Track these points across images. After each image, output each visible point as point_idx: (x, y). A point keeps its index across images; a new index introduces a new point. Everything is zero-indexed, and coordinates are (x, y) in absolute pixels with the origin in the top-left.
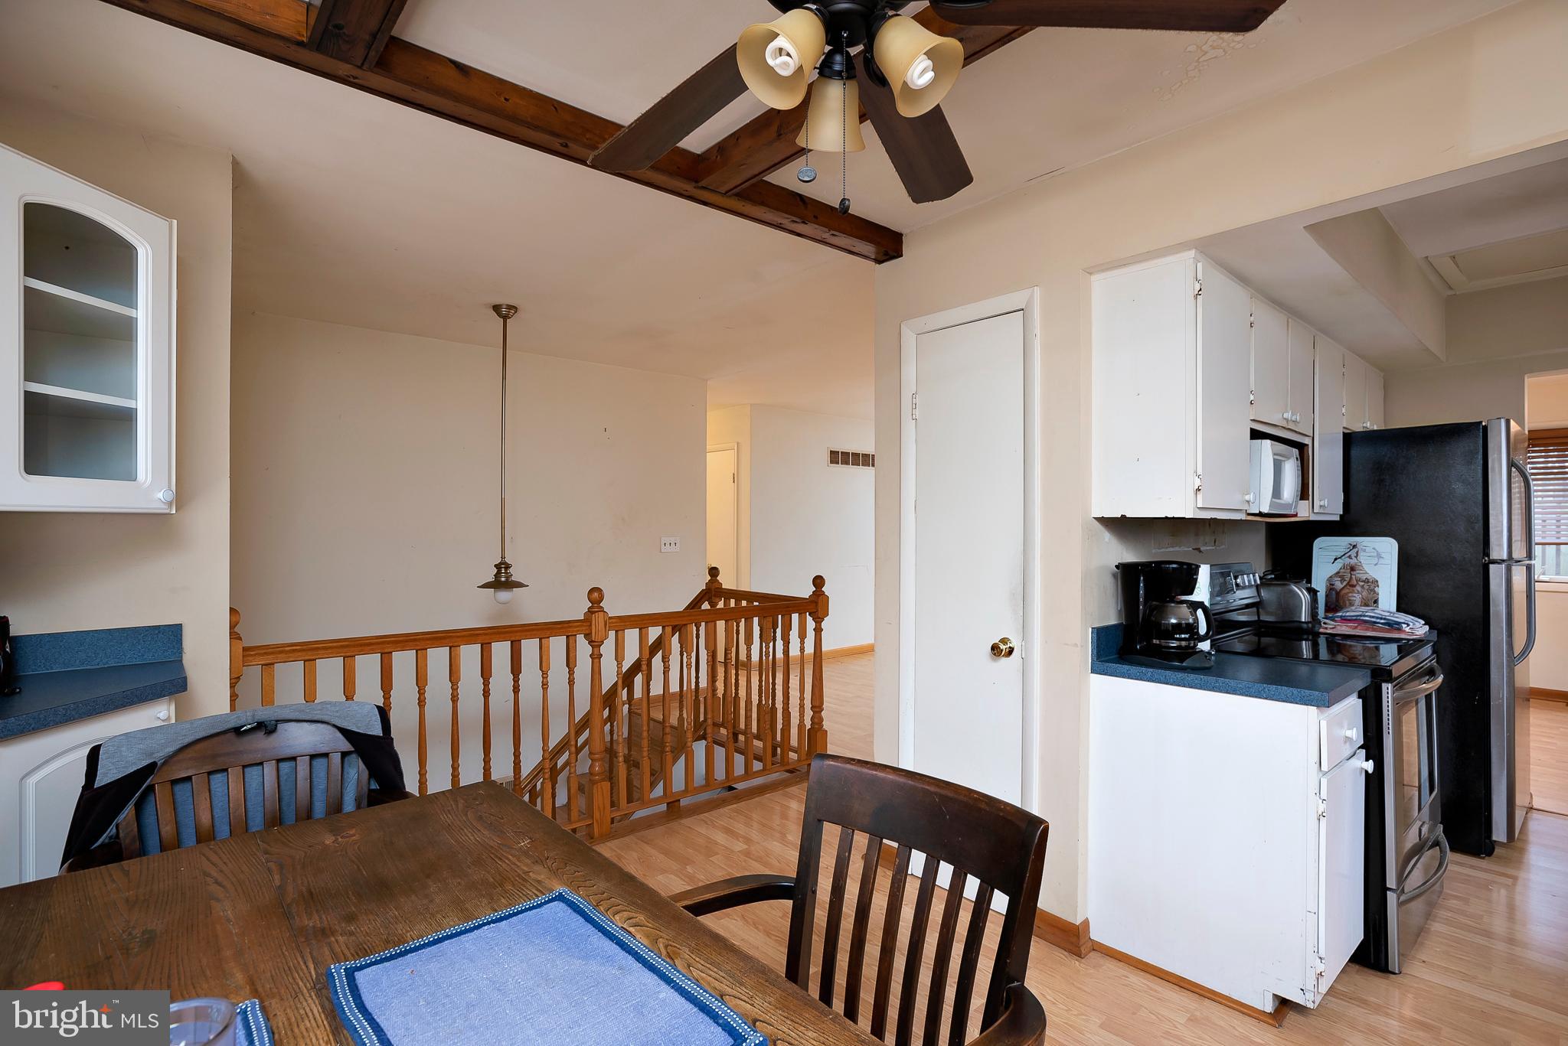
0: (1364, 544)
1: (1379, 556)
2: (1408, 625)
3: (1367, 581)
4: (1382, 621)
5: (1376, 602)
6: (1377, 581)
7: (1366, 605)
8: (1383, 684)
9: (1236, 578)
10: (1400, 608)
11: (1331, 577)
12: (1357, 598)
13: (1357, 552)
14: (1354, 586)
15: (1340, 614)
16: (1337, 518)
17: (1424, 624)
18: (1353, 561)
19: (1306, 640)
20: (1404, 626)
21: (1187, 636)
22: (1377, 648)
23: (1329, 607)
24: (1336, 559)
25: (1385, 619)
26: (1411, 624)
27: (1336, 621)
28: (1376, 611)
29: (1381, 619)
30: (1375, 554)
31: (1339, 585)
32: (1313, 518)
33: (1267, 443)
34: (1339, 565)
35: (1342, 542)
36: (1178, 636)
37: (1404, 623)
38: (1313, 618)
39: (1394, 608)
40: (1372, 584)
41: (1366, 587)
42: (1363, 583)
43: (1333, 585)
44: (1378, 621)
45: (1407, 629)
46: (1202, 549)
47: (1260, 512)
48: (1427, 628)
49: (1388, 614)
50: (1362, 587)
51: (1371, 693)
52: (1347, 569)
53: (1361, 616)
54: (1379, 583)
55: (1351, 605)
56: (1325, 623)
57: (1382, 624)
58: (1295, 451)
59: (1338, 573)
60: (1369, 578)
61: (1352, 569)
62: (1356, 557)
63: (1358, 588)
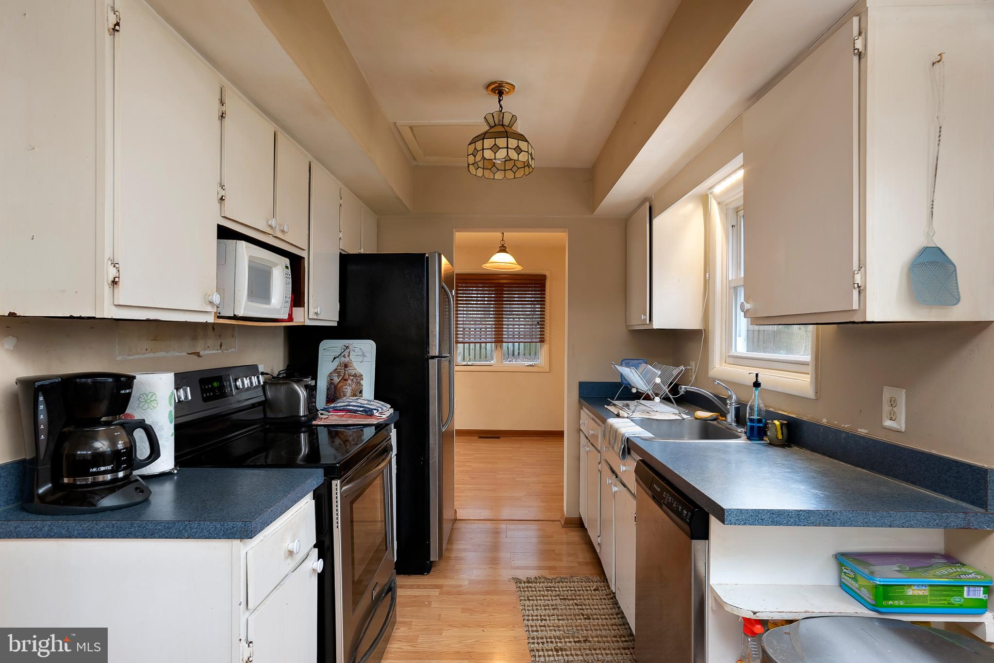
0: (354, 345)
1: (364, 355)
2: (378, 410)
3: (355, 376)
4: (361, 409)
5: (361, 392)
6: (362, 376)
7: (355, 395)
8: (333, 481)
9: (236, 380)
10: (377, 397)
11: (331, 373)
12: (348, 390)
13: (350, 352)
14: (346, 380)
15: (333, 405)
16: (335, 324)
17: (390, 408)
18: (346, 360)
19: (304, 432)
20: (375, 411)
21: (109, 468)
22: (362, 430)
23: (329, 399)
24: (335, 358)
25: (363, 407)
26: (380, 409)
27: (329, 412)
28: (359, 401)
29: (360, 407)
30: (361, 354)
31: (336, 380)
32: (308, 323)
33: (243, 244)
34: (336, 363)
35: (340, 344)
36: (95, 470)
37: (375, 409)
38: (309, 412)
39: (372, 398)
40: (358, 377)
41: (355, 380)
42: (353, 378)
43: (332, 380)
44: (358, 409)
45: (377, 414)
46: (202, 353)
47: (234, 315)
48: (392, 410)
49: (366, 402)
50: (352, 380)
51: (324, 491)
52: (342, 366)
53: (347, 406)
54: (364, 377)
55: (345, 395)
56: (322, 414)
57: (361, 411)
58: (287, 261)
59: (336, 369)
60: (357, 373)
61: (346, 366)
62: (349, 356)
63: (350, 381)
